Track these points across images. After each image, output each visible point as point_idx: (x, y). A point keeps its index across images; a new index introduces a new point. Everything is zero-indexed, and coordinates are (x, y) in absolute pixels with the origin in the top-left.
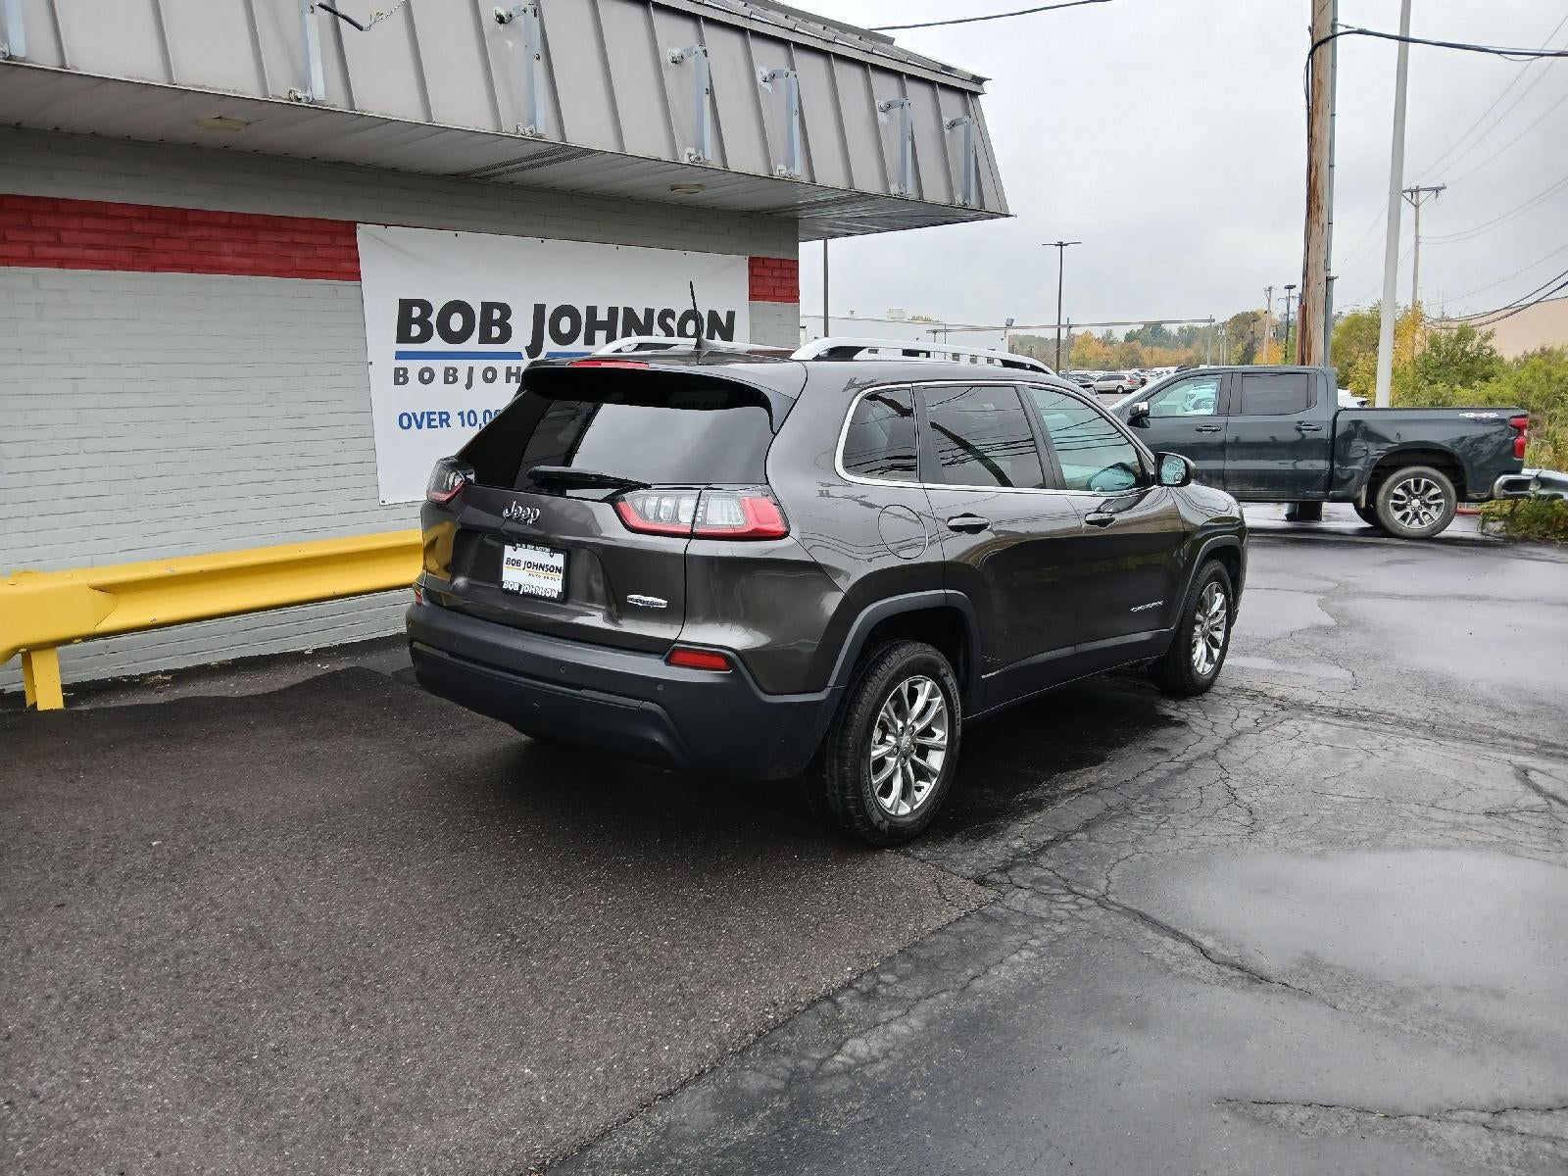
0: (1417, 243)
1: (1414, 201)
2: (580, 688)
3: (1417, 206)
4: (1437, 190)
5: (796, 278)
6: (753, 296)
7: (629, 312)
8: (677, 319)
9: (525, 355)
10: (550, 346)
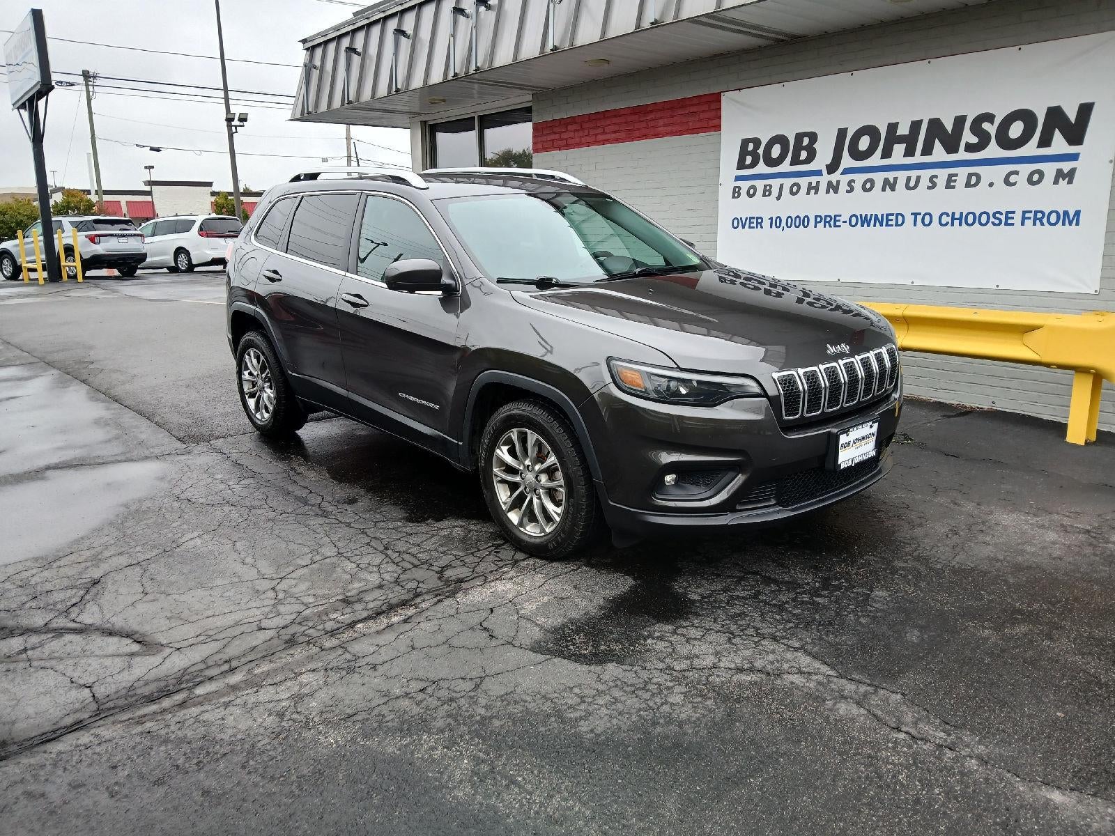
9: (825, 172)
10: (847, 161)
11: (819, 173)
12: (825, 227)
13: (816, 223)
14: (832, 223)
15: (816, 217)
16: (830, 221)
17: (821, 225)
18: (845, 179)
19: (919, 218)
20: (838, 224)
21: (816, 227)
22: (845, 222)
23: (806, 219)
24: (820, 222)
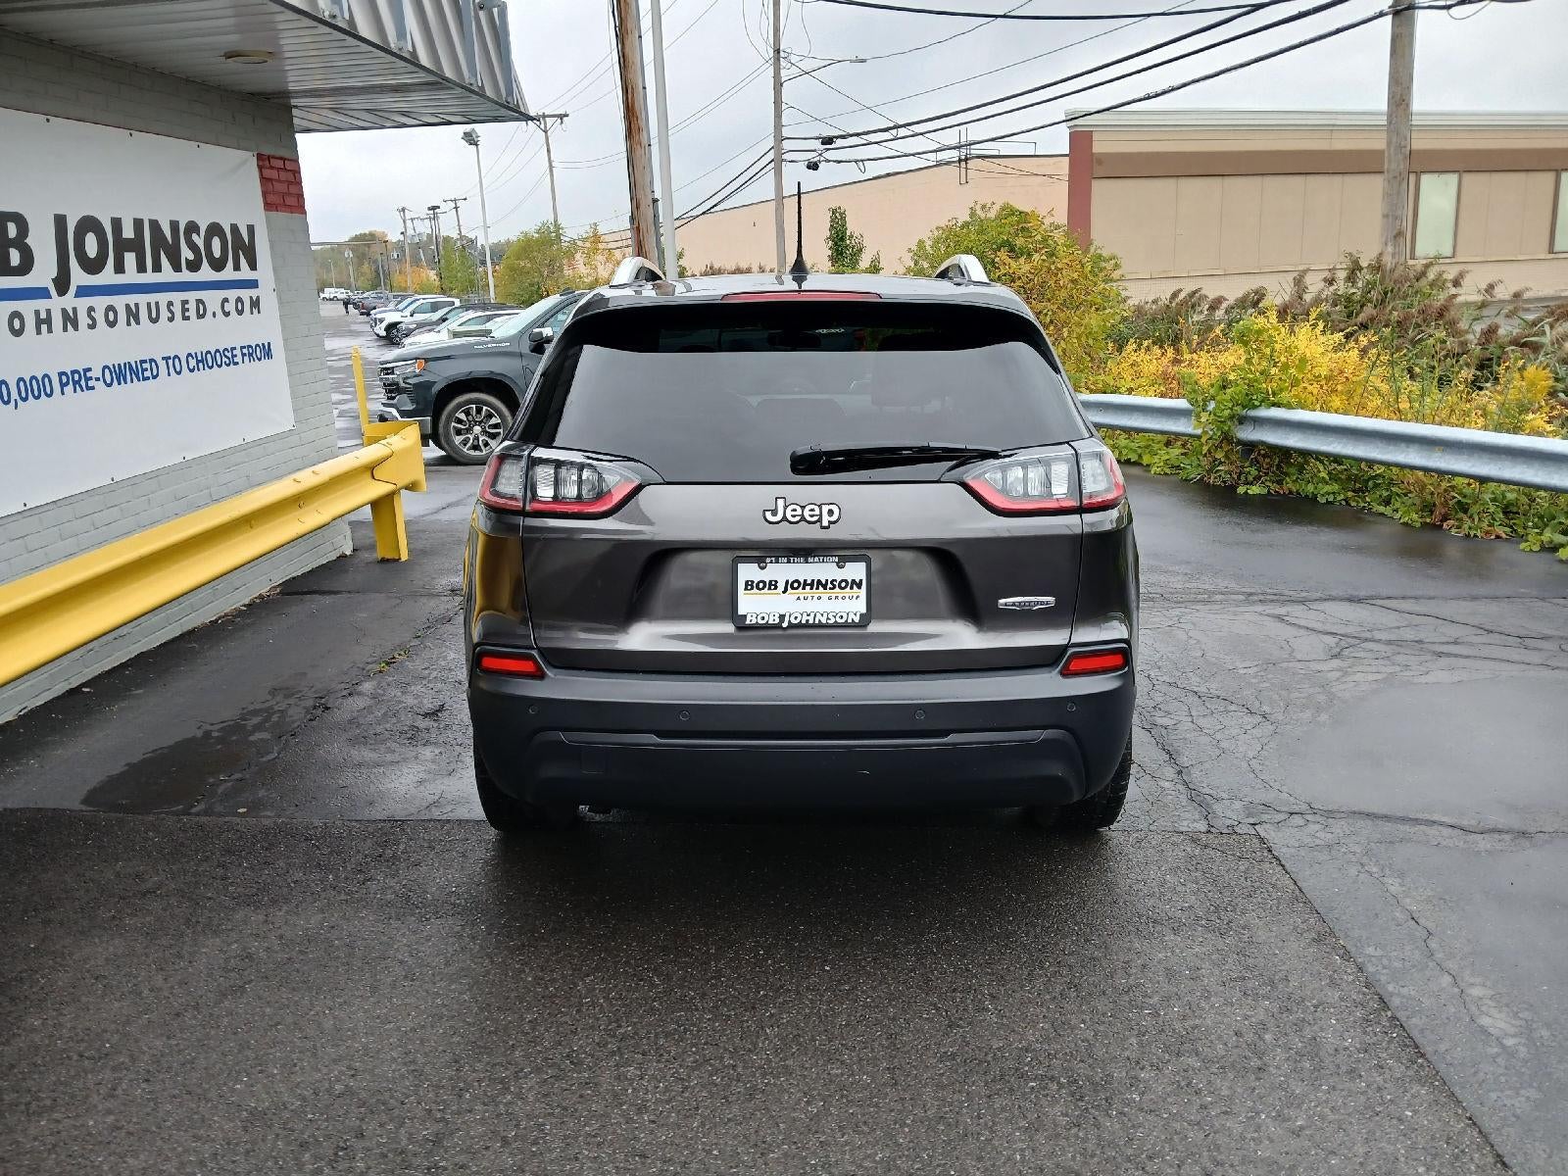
0: (551, 167)
1: (542, 126)
2: (946, 733)
3: (546, 132)
4: (561, 117)
5: (298, 183)
6: (269, 206)
7: (155, 225)
8: (202, 233)
9: (53, 292)
10: (78, 277)
11: (43, 293)
12: (75, 391)
13: (63, 385)
14: (83, 383)
15: (61, 374)
16: (78, 380)
17: (69, 389)
18: (83, 303)
19: (170, 362)
20: (90, 383)
21: (63, 394)
22: (98, 379)
23: (46, 380)
24: (67, 383)
